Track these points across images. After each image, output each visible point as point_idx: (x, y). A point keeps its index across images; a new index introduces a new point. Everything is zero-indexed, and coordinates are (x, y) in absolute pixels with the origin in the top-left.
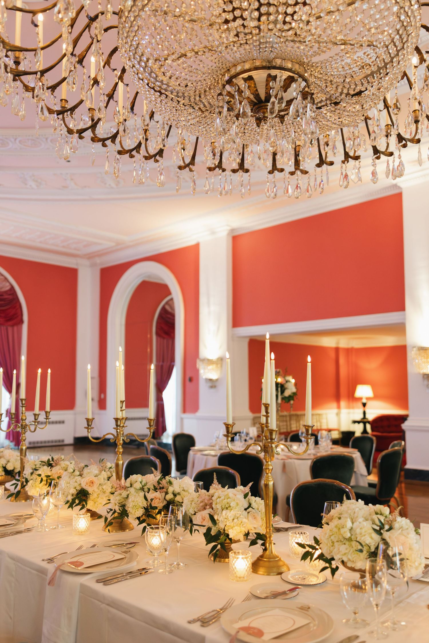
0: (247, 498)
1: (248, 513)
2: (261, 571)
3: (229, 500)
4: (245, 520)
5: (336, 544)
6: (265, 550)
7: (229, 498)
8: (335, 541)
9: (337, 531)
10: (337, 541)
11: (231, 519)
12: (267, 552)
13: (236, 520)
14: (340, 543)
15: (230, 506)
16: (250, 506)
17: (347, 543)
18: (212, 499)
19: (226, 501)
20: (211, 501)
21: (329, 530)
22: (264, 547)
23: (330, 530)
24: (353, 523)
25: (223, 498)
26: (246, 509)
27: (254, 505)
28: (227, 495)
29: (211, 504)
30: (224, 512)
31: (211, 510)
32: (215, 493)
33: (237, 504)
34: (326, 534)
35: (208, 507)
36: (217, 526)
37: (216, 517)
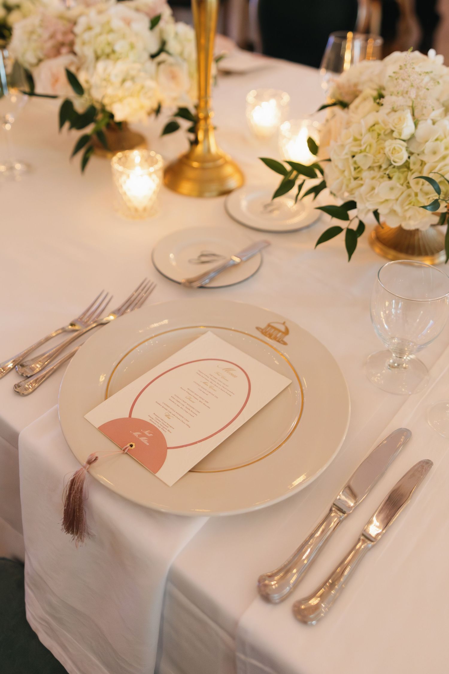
0: (157, 29)
1: (159, 64)
2: (186, 186)
3: (110, 37)
4: (150, 83)
5: (366, 175)
6: (195, 143)
7: (111, 31)
8: (365, 167)
9: (374, 142)
10: (370, 168)
11: (117, 81)
12: (199, 149)
13: (128, 84)
14: (377, 174)
15: (113, 52)
16: (163, 48)
17: (396, 176)
18: (72, 32)
19: (103, 39)
20: (71, 37)
21: (351, 140)
22: (192, 136)
23: (356, 140)
24: (416, 125)
25: (97, 30)
26: (153, 56)
27: (172, 46)
28: (108, 22)
29: (72, 44)
30: (101, 65)
31: (71, 57)
32: (81, 15)
33: (132, 46)
34: (343, 146)
35: (64, 50)
36: (86, 96)
37: (82, 78)
